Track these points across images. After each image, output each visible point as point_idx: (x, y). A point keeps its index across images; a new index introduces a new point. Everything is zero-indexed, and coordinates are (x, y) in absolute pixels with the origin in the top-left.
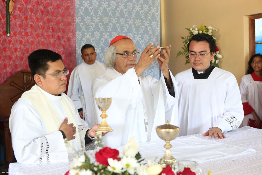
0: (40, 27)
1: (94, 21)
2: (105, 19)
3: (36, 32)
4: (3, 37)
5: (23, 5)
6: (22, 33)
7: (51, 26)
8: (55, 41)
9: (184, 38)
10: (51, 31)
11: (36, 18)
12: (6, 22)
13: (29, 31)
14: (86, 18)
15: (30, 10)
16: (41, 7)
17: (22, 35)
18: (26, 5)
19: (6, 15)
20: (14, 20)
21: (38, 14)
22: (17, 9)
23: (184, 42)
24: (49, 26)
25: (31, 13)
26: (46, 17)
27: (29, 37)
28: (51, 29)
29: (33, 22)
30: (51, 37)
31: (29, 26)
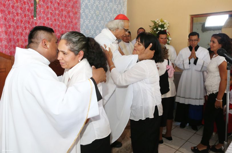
0: (57, 14)
1: (91, 12)
2: (97, 12)
3: (54, 17)
4: (32, 20)
6: (45, 18)
7: (64, 14)
8: (66, 24)
9: (151, 26)
10: (64, 17)
11: (54, 8)
12: (33, 9)
13: (49, 17)
14: (86, 10)
15: (50, 2)
17: (45, 19)
19: (33, 4)
20: (39, 8)
21: (56, 5)
23: (151, 29)
24: (63, 14)
25: (51, 4)
26: (61, 7)
27: (49, 21)
28: (64, 16)
29: (52, 10)
30: (64, 21)
31: (49, 13)
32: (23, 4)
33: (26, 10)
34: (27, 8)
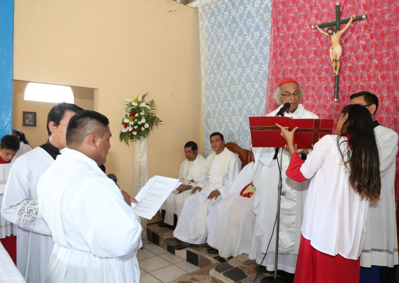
0: (372, 87)
5: (354, 63)
8: (391, 104)
10: (386, 90)
11: (368, 77)
15: (361, 68)
16: (375, 61)
18: (357, 61)
20: (343, 82)
21: (371, 71)
22: (347, 69)
24: (383, 84)
25: (363, 71)
26: (381, 73)
28: (386, 88)
29: (364, 82)
31: (359, 87)
32: (318, 81)
33: (323, 88)
34: (324, 86)
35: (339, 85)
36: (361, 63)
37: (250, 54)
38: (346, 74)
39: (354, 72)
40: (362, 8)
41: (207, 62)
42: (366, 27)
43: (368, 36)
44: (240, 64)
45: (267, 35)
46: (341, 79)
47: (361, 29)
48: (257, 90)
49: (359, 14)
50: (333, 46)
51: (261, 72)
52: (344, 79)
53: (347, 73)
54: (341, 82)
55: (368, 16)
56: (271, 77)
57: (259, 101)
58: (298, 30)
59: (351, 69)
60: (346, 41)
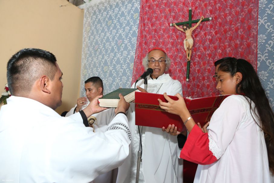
5: (202, 52)
6: (200, 78)
12: (186, 69)
13: (206, 75)
15: (208, 56)
16: (219, 51)
17: (200, 80)
18: (205, 51)
20: (193, 66)
21: (216, 58)
22: (197, 56)
25: (210, 58)
27: (205, 81)
31: (207, 70)
32: (174, 65)
33: (177, 71)
34: (178, 69)
35: (190, 69)
36: (208, 52)
37: (121, 43)
38: (196, 61)
39: (202, 59)
40: (209, 12)
41: (87, 48)
42: (211, 26)
43: (213, 33)
44: (113, 50)
45: (136, 29)
46: (192, 64)
47: (208, 27)
48: (125, 70)
49: (206, 17)
50: (187, 39)
51: (129, 56)
52: (195, 64)
53: (197, 59)
54: (192, 67)
55: (213, 18)
56: (137, 61)
57: (126, 79)
58: (159, 26)
59: (200, 57)
60: (196, 36)
